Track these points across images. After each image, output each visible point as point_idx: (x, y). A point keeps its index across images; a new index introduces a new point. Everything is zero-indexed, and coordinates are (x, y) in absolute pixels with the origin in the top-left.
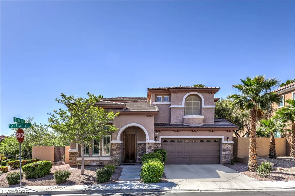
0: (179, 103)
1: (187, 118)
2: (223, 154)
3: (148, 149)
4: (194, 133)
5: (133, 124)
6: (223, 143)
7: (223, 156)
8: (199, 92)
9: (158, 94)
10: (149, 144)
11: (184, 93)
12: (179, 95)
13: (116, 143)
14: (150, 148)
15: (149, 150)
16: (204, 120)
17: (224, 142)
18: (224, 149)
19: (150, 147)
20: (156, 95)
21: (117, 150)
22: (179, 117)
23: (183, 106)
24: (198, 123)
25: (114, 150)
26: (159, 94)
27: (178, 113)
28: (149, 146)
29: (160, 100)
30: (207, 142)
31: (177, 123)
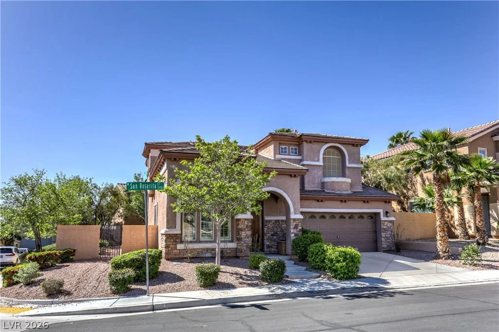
0: (315, 158)
1: (330, 181)
2: (383, 236)
3: (294, 229)
4: (343, 204)
5: (270, 188)
6: (382, 220)
7: (382, 239)
8: (340, 144)
9: (283, 142)
10: (294, 220)
11: (322, 144)
12: (315, 146)
13: (246, 219)
14: (296, 227)
15: (295, 231)
16: (352, 185)
17: (383, 218)
18: (383, 229)
19: (296, 225)
20: (280, 143)
21: (246, 230)
22: (316, 179)
23: (321, 163)
24: (345, 189)
25: (243, 231)
26: (285, 142)
27: (314, 173)
28: (295, 223)
29: (285, 152)
30: (359, 218)
31: (315, 189)
